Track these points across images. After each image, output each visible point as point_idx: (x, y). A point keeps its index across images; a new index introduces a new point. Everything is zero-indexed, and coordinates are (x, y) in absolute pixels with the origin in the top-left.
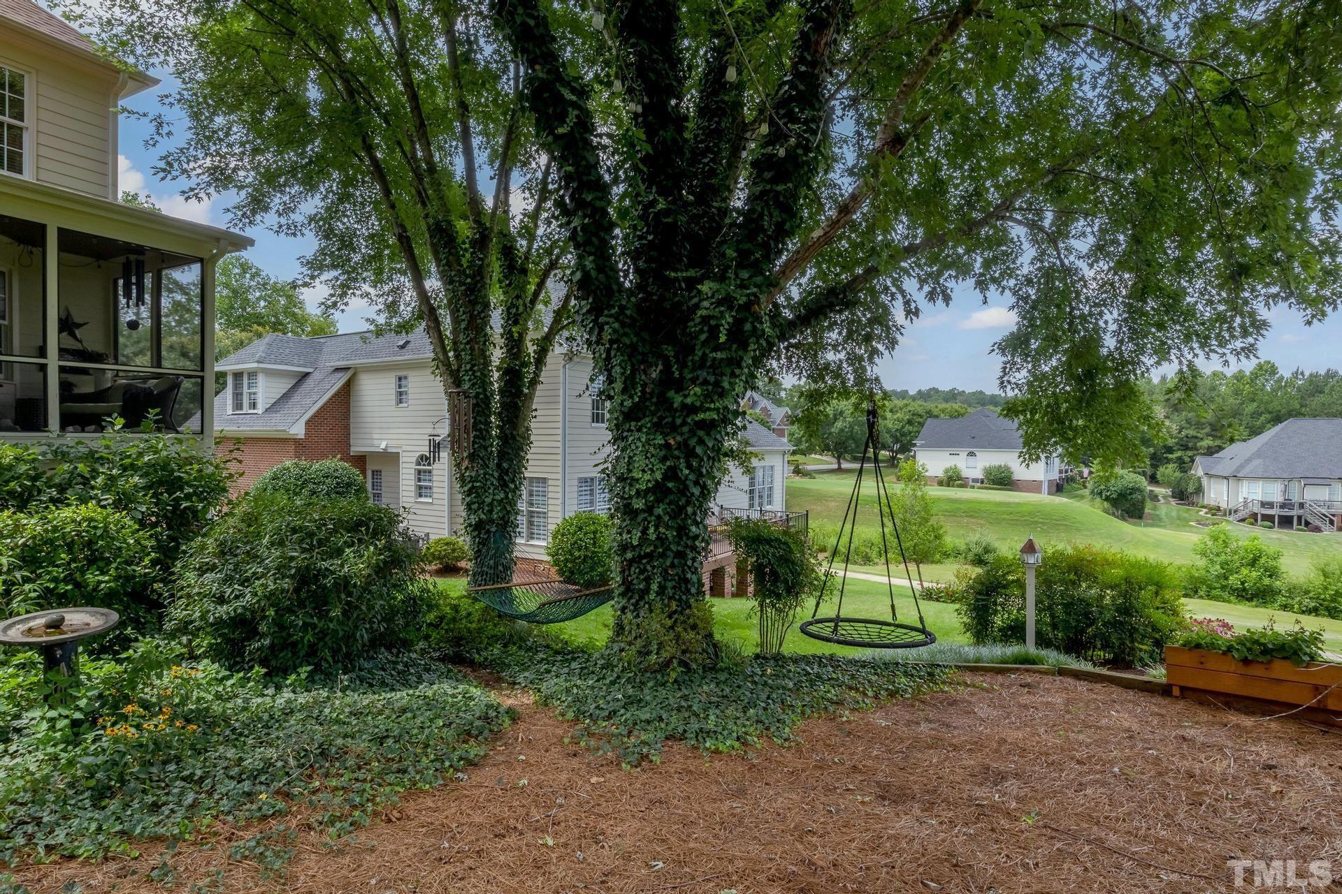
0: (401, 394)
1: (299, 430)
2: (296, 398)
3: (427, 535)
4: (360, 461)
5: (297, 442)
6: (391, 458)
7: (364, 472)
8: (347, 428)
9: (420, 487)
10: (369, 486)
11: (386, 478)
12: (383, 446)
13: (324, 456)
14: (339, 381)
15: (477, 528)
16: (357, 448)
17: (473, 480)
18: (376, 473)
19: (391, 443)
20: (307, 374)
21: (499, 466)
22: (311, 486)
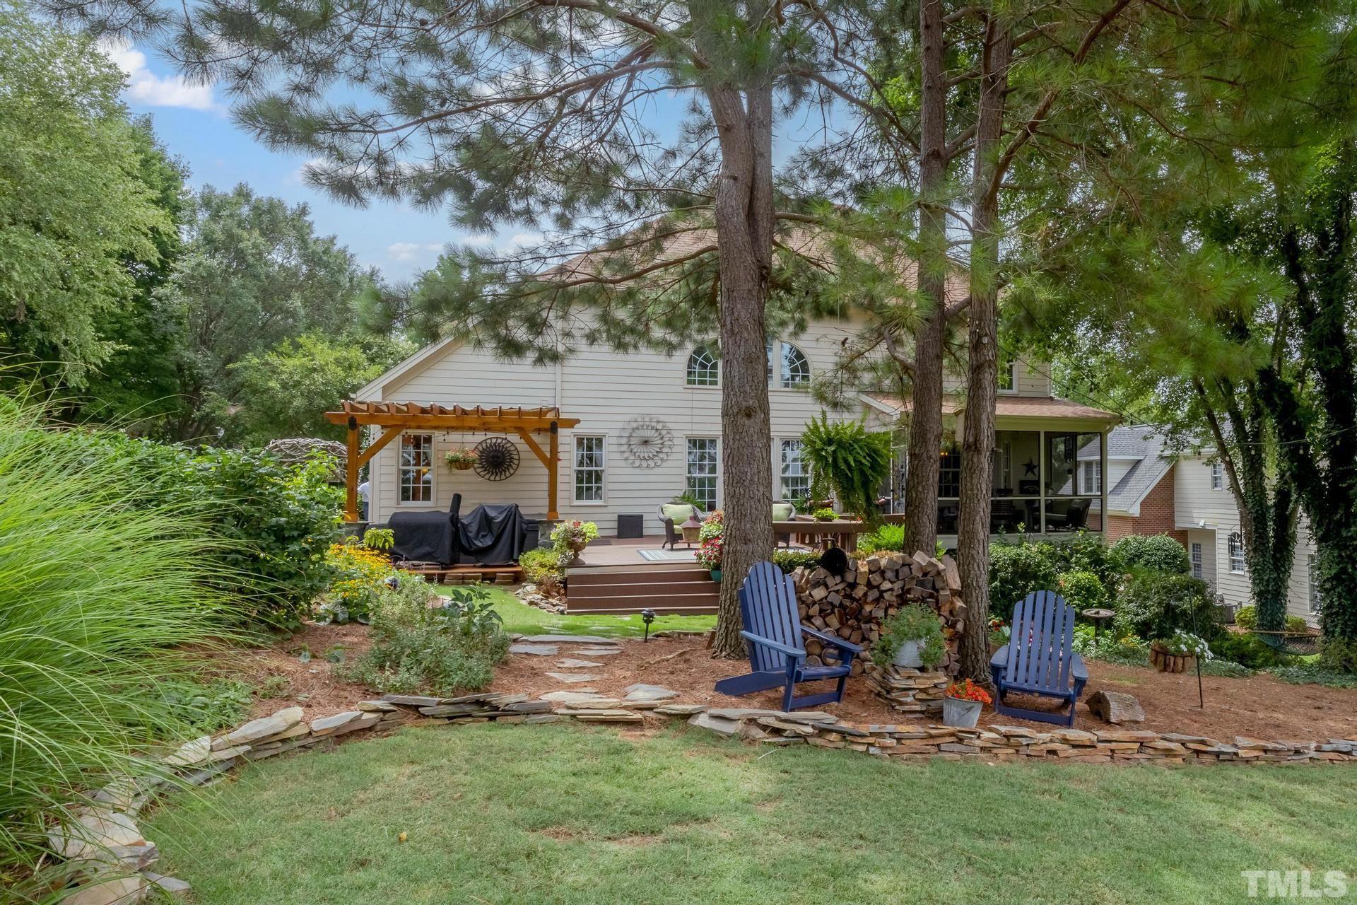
0: (1216, 479)
1: (1135, 511)
2: (1132, 482)
3: (1240, 603)
4: (1183, 535)
5: (1134, 519)
6: (1210, 534)
7: (1186, 546)
8: (1171, 508)
9: (1234, 561)
10: (1190, 558)
11: (1204, 550)
12: (1202, 523)
13: (1155, 532)
14: (1164, 468)
15: (1260, 595)
16: (1180, 525)
17: (1256, 564)
18: (1196, 547)
19: (1209, 522)
20: (1139, 461)
21: (1274, 556)
22: (1146, 557)
